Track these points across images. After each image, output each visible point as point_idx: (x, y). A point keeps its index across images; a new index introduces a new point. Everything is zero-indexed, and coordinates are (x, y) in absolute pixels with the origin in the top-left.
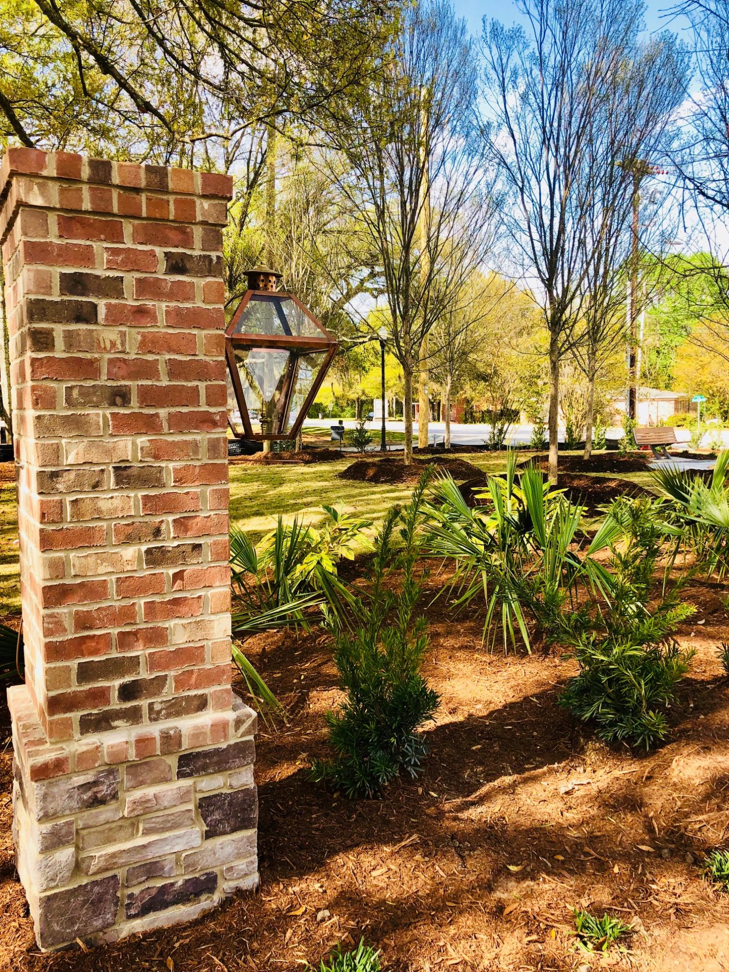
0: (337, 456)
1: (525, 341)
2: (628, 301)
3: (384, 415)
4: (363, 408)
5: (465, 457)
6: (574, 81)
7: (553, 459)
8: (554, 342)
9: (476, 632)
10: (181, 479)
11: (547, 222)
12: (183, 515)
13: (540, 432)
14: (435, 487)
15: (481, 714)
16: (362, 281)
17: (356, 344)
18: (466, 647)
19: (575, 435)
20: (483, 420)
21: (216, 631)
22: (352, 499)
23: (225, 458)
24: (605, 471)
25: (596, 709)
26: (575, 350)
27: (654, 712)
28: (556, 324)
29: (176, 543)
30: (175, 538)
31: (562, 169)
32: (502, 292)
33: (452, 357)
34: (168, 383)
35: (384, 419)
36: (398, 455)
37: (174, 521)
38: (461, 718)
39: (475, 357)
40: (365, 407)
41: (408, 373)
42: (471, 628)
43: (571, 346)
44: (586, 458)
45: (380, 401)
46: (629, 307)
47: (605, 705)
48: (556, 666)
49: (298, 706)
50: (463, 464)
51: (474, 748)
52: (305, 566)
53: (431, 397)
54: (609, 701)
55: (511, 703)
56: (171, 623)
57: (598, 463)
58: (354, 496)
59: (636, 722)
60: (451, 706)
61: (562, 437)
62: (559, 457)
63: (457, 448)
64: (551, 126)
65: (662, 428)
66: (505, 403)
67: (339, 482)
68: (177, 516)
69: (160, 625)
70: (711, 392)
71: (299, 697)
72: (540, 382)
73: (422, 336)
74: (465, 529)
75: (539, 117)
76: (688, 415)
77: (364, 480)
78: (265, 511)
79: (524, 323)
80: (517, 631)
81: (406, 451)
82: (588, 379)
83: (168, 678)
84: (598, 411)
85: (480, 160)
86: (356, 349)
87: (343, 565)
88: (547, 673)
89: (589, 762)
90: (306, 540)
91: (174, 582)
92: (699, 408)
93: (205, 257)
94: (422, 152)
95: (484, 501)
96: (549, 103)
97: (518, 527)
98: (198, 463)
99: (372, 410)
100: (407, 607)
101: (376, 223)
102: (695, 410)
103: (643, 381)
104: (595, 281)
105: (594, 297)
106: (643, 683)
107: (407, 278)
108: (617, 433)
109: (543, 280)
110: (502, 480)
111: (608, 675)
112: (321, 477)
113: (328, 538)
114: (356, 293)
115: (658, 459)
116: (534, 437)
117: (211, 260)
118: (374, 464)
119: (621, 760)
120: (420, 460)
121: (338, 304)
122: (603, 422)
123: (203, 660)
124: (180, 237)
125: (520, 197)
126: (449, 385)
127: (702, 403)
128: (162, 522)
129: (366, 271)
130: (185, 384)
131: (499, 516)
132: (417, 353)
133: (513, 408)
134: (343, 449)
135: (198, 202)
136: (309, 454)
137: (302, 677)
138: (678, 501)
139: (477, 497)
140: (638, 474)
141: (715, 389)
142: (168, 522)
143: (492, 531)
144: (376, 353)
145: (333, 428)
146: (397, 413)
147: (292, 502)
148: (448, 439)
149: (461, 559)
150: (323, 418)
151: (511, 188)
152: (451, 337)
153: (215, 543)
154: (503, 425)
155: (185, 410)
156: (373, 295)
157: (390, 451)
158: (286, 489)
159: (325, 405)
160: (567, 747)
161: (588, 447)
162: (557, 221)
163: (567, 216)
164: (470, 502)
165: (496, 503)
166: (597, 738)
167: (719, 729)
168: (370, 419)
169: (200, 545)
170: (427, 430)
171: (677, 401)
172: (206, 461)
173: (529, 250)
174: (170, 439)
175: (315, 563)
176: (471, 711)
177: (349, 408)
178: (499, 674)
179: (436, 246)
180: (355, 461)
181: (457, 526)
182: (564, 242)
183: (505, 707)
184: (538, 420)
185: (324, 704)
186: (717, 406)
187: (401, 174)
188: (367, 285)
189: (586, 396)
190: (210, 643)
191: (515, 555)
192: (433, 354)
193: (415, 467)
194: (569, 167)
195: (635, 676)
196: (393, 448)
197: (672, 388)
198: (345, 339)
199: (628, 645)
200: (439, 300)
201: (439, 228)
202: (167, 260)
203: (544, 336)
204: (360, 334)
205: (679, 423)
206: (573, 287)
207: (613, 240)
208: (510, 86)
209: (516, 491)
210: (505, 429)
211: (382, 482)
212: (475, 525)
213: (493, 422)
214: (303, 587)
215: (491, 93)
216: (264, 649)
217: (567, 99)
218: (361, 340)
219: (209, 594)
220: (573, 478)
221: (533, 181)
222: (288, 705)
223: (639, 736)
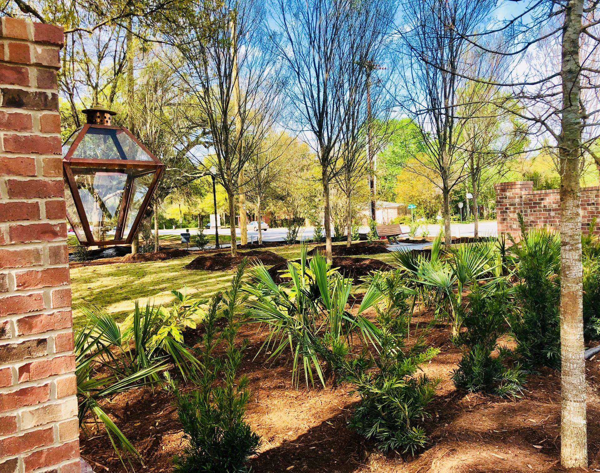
0: (185, 253)
1: (306, 174)
2: (367, 146)
3: (216, 225)
4: (203, 220)
5: (272, 249)
6: (327, 7)
7: (329, 248)
8: (324, 173)
9: (285, 375)
10: (24, 284)
11: (316, 96)
12: (27, 315)
13: (318, 231)
14: (252, 272)
15: (292, 439)
16: (198, 138)
17: (195, 178)
18: (279, 387)
19: (340, 232)
20: (282, 225)
21: (63, 413)
22: (195, 284)
23: (65, 263)
24: (361, 254)
25: (375, 429)
26: (337, 177)
27: (416, 428)
28: (325, 161)
29: (21, 340)
30: (19, 336)
31: (323, 60)
32: (289, 142)
33: (260, 185)
34: (8, 201)
35: (217, 227)
36: (227, 251)
37: (19, 321)
38: (278, 445)
39: (275, 185)
40: (204, 220)
41: (231, 196)
42: (282, 372)
43: (335, 175)
44: (348, 246)
45: (214, 215)
46: (367, 151)
47: (381, 425)
48: (342, 395)
49: (153, 449)
50: (271, 254)
51: (288, 469)
52: (159, 336)
53: (248, 212)
54: (383, 422)
55: (313, 428)
56: (19, 412)
57: (356, 249)
58: (196, 281)
59: (404, 436)
60: (270, 435)
61: (333, 233)
62: (333, 246)
63: (266, 244)
64: (314, 32)
65: (393, 225)
66: (295, 213)
67: (186, 272)
68: (22, 317)
69: (8, 414)
70: (418, 202)
71: (154, 441)
72: (317, 200)
73: (239, 170)
74: (275, 300)
75: (307, 28)
76: (406, 216)
77: (203, 269)
78: (131, 296)
79: (305, 162)
80: (314, 371)
81: (232, 248)
82: (346, 196)
83: (19, 461)
84: (353, 217)
85: (271, 56)
86: (195, 181)
87: (188, 333)
88: (337, 401)
89: (373, 470)
90: (159, 317)
91: (20, 375)
92: (412, 212)
93: (40, 93)
94: (232, 50)
95: (286, 279)
96: (313, 20)
97: (310, 296)
98: (40, 269)
99: (209, 222)
100: (231, 370)
101: (203, 96)
102: (410, 213)
103: (378, 197)
104: (347, 134)
105: (347, 144)
106: (406, 406)
107: (226, 133)
108: (365, 229)
109: (315, 132)
110: (297, 264)
111: (382, 404)
112: (173, 269)
113: (175, 314)
114: (194, 145)
115: (391, 244)
116: (315, 234)
117: (46, 97)
118: (210, 258)
119: (395, 465)
120: (242, 253)
121: (182, 153)
122: (357, 223)
123: (51, 441)
124: (16, 76)
125: (297, 79)
126: (259, 203)
127: (414, 209)
128: (6, 322)
129: (200, 131)
130: (25, 201)
131: (297, 290)
132: (236, 182)
133: (301, 217)
134: (189, 249)
135: (32, 47)
136: (164, 253)
137: (157, 424)
138: (409, 270)
139: (281, 276)
140: (381, 254)
141: (421, 200)
142: (12, 323)
143: (292, 299)
144: (209, 184)
145: (182, 235)
146: (226, 223)
147: (152, 288)
148: (261, 238)
149: (272, 323)
150: (176, 228)
151: (291, 74)
152: (258, 172)
153: (60, 337)
154: (295, 227)
155: (26, 223)
156: (206, 147)
157: (222, 248)
158: (147, 279)
159: (177, 219)
160: (356, 459)
161: (349, 239)
162: (322, 94)
163: (328, 91)
164: (277, 280)
165: (294, 280)
166: (377, 450)
167: (460, 434)
168: (208, 227)
169: (44, 340)
170: (246, 233)
171: (398, 208)
172: (48, 266)
173: (305, 112)
174: (12, 249)
175: (166, 334)
176: (285, 438)
177: (193, 221)
178: (303, 405)
179: (245, 112)
180: (197, 256)
181: (269, 298)
182: (327, 107)
183: (309, 431)
184: (317, 224)
185: (173, 444)
186: (423, 210)
187: (219, 65)
188: (201, 139)
189: (345, 208)
190: (58, 424)
191: (309, 315)
192: (247, 183)
193: (239, 258)
194: (328, 59)
195: (400, 402)
196: (224, 246)
197: (396, 200)
198: (187, 174)
199: (394, 380)
200: (249, 148)
201: (246, 99)
202: (4, 96)
203: (317, 171)
204: (197, 171)
205: (401, 222)
206: (334, 137)
207: (357, 108)
208: (287, 8)
209: (307, 271)
210: (297, 230)
211: (216, 270)
212: (281, 296)
213: (289, 226)
214: (158, 352)
215: (275, 12)
216: (127, 403)
217: (323, 17)
218: (198, 175)
219: (55, 381)
220: (342, 259)
221: (306, 69)
222: (145, 449)
223: (406, 445)
